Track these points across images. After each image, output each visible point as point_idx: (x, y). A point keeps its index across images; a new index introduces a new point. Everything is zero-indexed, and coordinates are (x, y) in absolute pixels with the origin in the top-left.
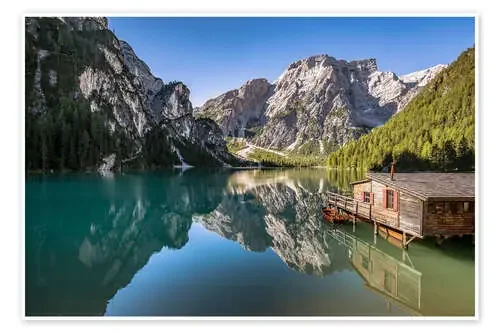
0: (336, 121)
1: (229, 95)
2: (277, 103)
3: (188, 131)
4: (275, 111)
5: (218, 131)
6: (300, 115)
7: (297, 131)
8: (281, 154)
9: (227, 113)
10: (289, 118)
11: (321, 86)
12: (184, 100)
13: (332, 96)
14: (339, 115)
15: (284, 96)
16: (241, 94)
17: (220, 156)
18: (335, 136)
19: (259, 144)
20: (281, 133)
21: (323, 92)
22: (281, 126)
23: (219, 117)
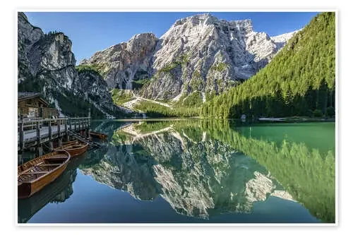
0: (217, 75)
1: (117, 48)
2: (164, 57)
3: (70, 83)
4: (162, 65)
5: (103, 83)
6: (185, 68)
7: (182, 83)
8: (166, 105)
9: (115, 65)
10: (174, 72)
11: (204, 43)
12: (65, 51)
13: (214, 52)
14: (219, 69)
15: (170, 50)
16: (129, 48)
17: (104, 108)
18: (216, 88)
19: (146, 96)
20: (167, 85)
21: (205, 48)
22: (167, 78)
23: (107, 69)
